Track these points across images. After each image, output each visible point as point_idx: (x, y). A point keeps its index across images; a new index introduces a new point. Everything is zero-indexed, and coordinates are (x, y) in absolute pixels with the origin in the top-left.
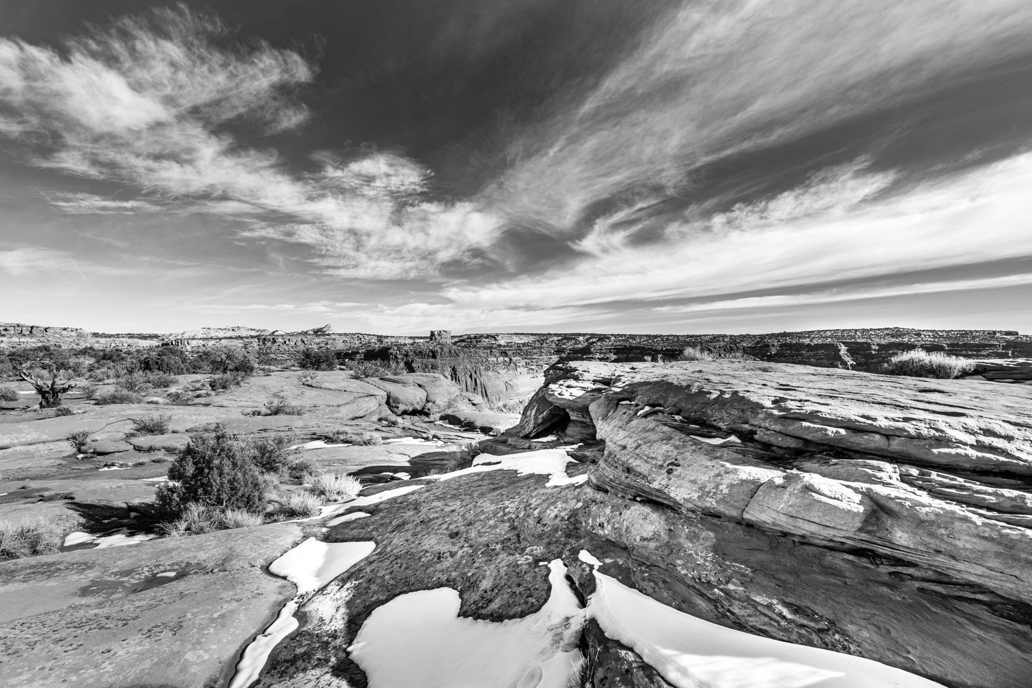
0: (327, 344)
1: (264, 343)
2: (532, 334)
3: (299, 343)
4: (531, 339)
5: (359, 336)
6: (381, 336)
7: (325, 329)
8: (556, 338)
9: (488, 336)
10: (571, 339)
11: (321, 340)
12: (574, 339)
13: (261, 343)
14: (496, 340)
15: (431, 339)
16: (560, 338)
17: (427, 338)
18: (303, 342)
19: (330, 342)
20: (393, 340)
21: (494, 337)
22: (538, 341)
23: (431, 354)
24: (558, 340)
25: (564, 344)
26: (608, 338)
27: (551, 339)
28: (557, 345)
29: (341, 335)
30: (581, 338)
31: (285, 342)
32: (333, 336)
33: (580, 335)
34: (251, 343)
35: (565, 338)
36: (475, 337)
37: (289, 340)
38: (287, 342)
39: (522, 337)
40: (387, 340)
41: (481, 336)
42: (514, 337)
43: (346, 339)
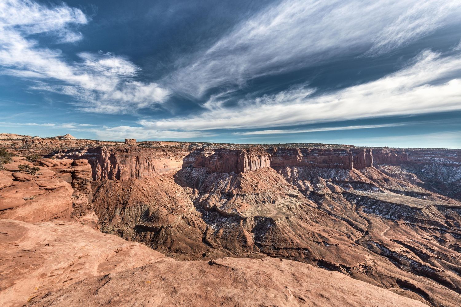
0: (66, 144)
1: (26, 143)
2: (178, 142)
3: (49, 143)
4: (177, 144)
5: (85, 141)
6: (98, 141)
7: (66, 137)
8: (188, 144)
9: (156, 142)
10: (196, 144)
11: (62, 142)
12: (197, 144)
13: (24, 143)
14: (160, 144)
15: (125, 143)
16: (190, 144)
17: (124, 142)
18: (52, 143)
19: (68, 143)
20: (105, 143)
21: (159, 143)
22: (180, 145)
23: (125, 150)
24: (190, 145)
25: (192, 147)
26: (211, 145)
27: (186, 145)
28: (189, 147)
29: (75, 139)
30: (200, 144)
31: (40, 143)
32: (70, 140)
33: (200, 143)
34: (18, 143)
35: (193, 144)
36: (149, 143)
37: (42, 142)
38: (41, 143)
39: (173, 143)
40: (101, 143)
41: (153, 142)
42: (169, 143)
43: (77, 142)
